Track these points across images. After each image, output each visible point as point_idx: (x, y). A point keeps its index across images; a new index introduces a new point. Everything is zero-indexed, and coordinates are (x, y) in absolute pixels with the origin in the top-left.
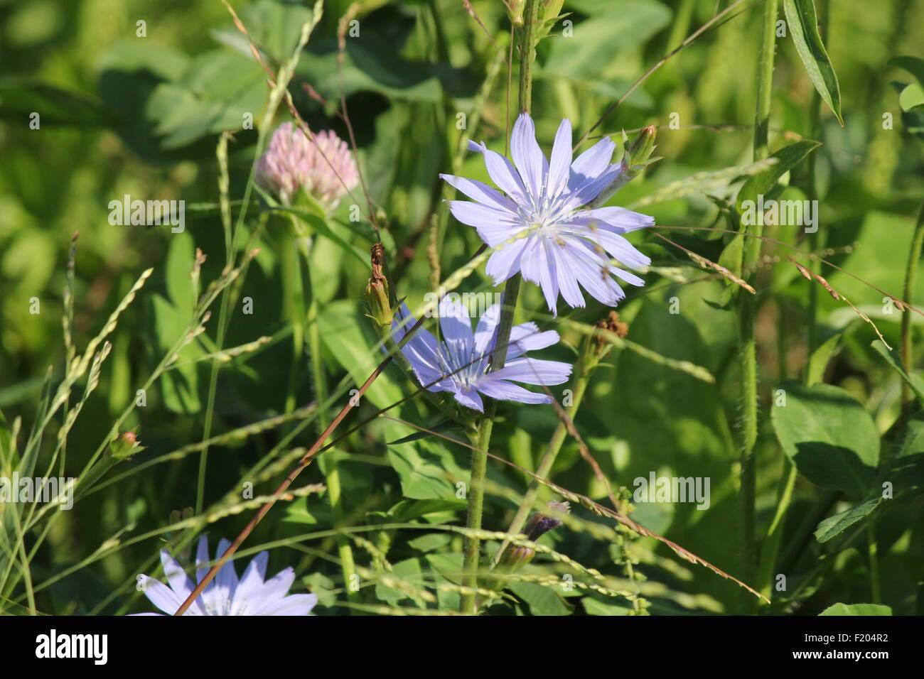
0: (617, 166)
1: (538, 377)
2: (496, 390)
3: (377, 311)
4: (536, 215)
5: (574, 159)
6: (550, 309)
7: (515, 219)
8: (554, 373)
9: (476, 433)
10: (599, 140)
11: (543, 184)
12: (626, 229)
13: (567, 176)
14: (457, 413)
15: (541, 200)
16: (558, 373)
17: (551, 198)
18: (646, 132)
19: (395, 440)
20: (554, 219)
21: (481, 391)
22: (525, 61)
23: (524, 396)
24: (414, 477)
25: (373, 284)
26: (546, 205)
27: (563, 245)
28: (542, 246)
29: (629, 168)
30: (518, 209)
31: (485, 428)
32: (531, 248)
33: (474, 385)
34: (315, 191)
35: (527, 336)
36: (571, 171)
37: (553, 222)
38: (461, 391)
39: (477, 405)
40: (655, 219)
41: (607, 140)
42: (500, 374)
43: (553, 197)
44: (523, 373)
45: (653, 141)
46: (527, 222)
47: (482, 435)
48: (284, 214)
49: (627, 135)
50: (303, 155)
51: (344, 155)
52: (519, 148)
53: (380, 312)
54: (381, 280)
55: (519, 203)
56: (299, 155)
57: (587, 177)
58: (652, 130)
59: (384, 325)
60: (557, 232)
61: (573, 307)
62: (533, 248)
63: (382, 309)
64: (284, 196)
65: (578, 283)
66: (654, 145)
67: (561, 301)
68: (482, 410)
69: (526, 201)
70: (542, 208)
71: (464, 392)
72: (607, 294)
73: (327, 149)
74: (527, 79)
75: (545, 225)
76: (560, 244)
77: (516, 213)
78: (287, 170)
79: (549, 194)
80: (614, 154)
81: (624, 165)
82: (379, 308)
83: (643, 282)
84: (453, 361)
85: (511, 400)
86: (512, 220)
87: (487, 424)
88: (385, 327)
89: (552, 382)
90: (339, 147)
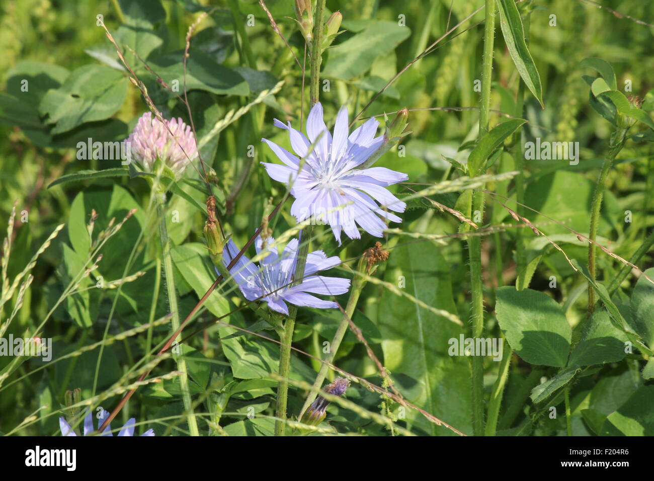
0: (381, 138)
1: (328, 289)
2: (297, 299)
3: (211, 245)
4: (324, 174)
5: (349, 134)
6: (337, 240)
7: (309, 177)
8: (339, 286)
9: (283, 330)
10: (367, 121)
11: (328, 151)
12: (389, 182)
13: (345, 146)
14: (270, 316)
15: (327, 163)
16: (342, 286)
17: (334, 162)
18: (401, 114)
19: (225, 336)
20: (336, 177)
21: (286, 300)
22: (315, 64)
23: (316, 304)
24: (240, 363)
25: (209, 225)
26: (331, 166)
27: (343, 194)
28: (328, 196)
29: (390, 139)
30: (312, 170)
31: (289, 326)
32: (321, 197)
33: (281, 296)
34: (168, 160)
35: (318, 260)
36: (349, 142)
37: (336, 179)
38: (272, 300)
39: (284, 310)
40: (408, 175)
41: (373, 120)
42: (299, 287)
43: (336, 161)
44: (316, 287)
45: (406, 120)
46: (318, 179)
47: (288, 331)
48: (145, 177)
49: (388, 116)
50: (159, 135)
51: (189, 134)
52: (312, 126)
53: (214, 245)
54: (215, 222)
55: (312, 165)
56: (156, 136)
57: (360, 146)
58: (405, 112)
59: (217, 254)
60: (339, 186)
61: (352, 239)
62: (323, 197)
63: (216, 243)
64: (146, 165)
65: (355, 221)
66: (406, 123)
67: (343, 235)
68: (288, 314)
69: (317, 164)
70: (328, 169)
71: (274, 301)
72: (376, 229)
73: (176, 131)
74: (316, 78)
75: (330, 181)
76: (342, 194)
77: (310, 172)
78: (148, 147)
79: (333, 159)
80: (379, 130)
81: (386, 138)
82: (213, 242)
83: (401, 219)
84: (266, 279)
85: (309, 306)
86: (307, 178)
87: (290, 323)
88: (218, 256)
89: (337, 292)
90: (185, 130)
